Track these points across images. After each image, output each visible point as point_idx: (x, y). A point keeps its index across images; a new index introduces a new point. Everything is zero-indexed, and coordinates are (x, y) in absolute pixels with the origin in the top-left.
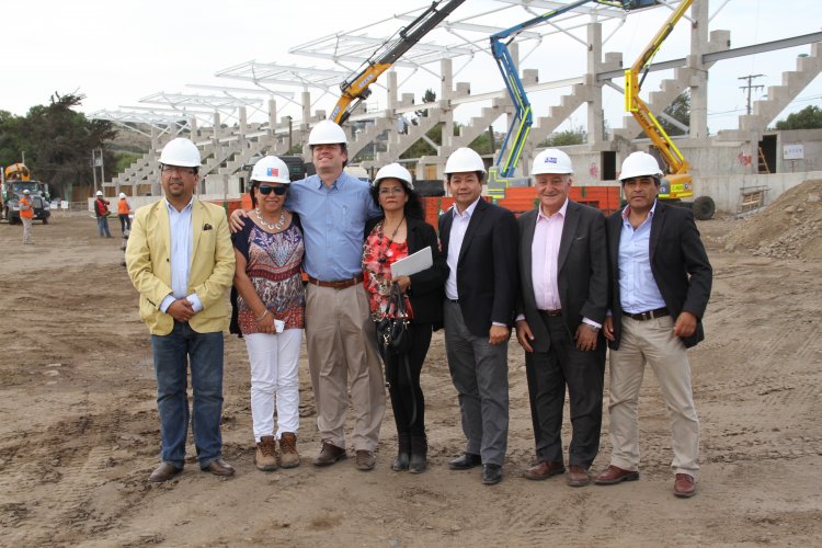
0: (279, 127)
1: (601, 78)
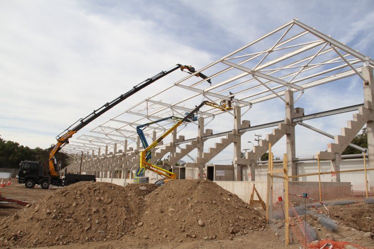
0: (101, 156)
1: (175, 144)
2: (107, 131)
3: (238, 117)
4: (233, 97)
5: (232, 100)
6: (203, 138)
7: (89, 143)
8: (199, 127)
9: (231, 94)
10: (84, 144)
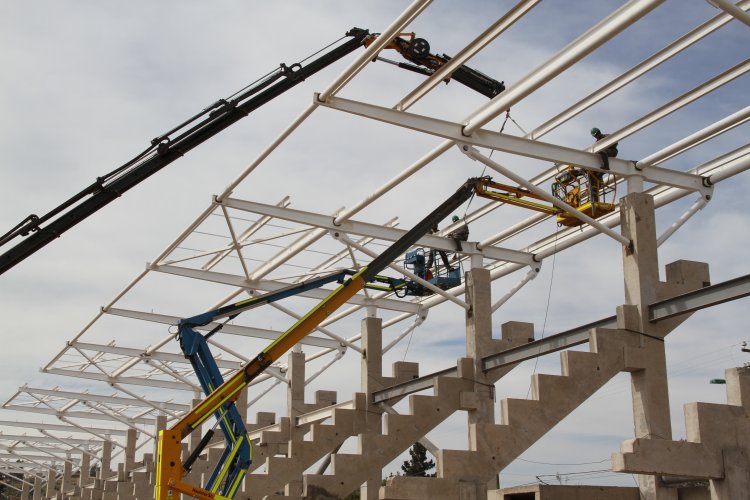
1: (378, 398)
2: (113, 365)
3: (641, 248)
4: (612, 151)
5: (606, 167)
6: (490, 365)
7: (56, 421)
8: (469, 314)
9: (598, 135)
10: (42, 428)
